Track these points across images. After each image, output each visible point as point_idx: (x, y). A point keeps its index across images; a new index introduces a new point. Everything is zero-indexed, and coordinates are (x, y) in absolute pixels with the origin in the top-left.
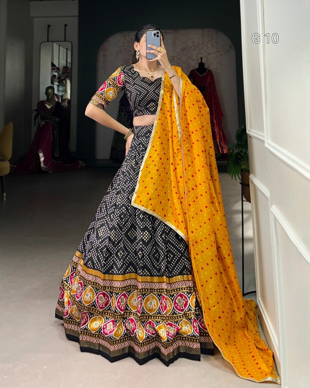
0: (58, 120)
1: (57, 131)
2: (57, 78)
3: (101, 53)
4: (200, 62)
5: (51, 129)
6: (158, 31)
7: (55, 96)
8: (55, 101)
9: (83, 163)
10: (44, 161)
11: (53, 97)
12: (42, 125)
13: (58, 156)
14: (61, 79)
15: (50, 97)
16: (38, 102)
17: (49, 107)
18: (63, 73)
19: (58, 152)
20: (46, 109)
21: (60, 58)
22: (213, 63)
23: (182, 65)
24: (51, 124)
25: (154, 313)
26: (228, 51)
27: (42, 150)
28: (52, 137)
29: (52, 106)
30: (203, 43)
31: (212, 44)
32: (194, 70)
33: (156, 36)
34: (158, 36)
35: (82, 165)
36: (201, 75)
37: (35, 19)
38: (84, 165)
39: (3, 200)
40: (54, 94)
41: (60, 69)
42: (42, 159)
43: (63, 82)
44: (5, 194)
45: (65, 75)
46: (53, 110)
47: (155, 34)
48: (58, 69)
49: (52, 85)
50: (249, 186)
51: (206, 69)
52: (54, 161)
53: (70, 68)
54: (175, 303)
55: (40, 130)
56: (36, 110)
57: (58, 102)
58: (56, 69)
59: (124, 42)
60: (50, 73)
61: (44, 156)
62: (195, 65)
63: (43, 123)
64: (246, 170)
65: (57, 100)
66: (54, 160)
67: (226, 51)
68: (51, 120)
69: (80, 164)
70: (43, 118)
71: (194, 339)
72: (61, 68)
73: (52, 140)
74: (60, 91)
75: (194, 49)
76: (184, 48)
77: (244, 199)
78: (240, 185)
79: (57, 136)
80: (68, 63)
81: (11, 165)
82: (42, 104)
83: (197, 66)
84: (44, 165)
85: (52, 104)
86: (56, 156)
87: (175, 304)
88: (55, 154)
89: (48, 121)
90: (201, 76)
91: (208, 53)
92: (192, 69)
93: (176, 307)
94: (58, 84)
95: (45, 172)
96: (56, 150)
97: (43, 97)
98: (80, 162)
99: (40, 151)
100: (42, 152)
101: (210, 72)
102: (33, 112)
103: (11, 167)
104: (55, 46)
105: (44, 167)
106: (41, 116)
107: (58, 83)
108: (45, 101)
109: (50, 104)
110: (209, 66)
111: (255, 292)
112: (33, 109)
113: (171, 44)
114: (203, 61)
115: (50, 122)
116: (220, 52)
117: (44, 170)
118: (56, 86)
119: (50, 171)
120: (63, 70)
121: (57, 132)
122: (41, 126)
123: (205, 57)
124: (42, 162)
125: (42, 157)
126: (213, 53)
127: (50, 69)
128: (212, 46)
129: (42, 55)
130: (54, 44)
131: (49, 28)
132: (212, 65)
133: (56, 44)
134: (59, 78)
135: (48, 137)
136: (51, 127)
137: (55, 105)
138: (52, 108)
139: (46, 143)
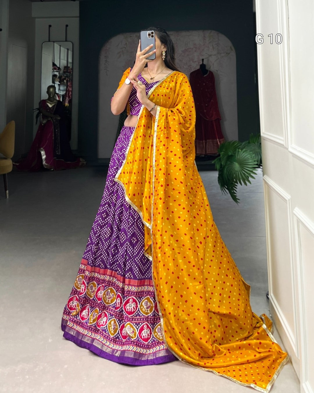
0: (59, 118)
1: (59, 129)
2: (58, 77)
3: (103, 54)
4: (201, 63)
5: (53, 127)
7: (56, 95)
8: (56, 100)
9: (84, 160)
10: (46, 159)
11: (54, 96)
12: (43, 124)
13: (60, 154)
14: (62, 78)
15: (51, 96)
16: (39, 101)
17: (50, 106)
18: (64, 72)
19: (60, 150)
20: (48, 108)
21: (61, 58)
22: (213, 64)
23: (183, 67)
24: (52, 122)
26: (229, 54)
27: (43, 148)
28: (53, 135)
29: (53, 105)
30: (204, 45)
31: (213, 46)
33: (151, 36)
35: (83, 162)
37: (37, 20)
38: (85, 163)
39: (6, 197)
40: (55, 93)
41: (60, 69)
42: (44, 157)
43: (64, 81)
44: (8, 191)
45: (66, 74)
46: (54, 109)
47: (149, 35)
48: (59, 68)
49: (53, 84)
51: (207, 71)
52: (55, 159)
53: (71, 67)
55: (42, 128)
56: (38, 109)
57: (59, 101)
58: (57, 68)
60: (52, 73)
61: (46, 154)
62: (196, 66)
63: (45, 122)
65: (58, 99)
67: (227, 53)
68: (53, 118)
69: (81, 161)
70: (44, 117)
72: (62, 67)
73: (53, 138)
74: (61, 90)
75: (195, 51)
76: (185, 49)
79: (59, 134)
80: (69, 62)
81: (14, 163)
82: (43, 103)
84: (46, 162)
85: (54, 103)
86: (58, 153)
88: (57, 152)
89: (49, 119)
91: (209, 55)
95: (47, 170)
96: (57, 148)
97: (44, 96)
98: (81, 159)
99: (42, 149)
100: (44, 150)
102: (34, 110)
103: (13, 165)
104: (57, 46)
105: (46, 164)
106: (42, 115)
107: (59, 82)
108: (47, 100)
109: (51, 103)
110: (210, 68)
112: (35, 108)
114: (204, 63)
115: (52, 120)
116: (220, 54)
117: (46, 167)
118: (57, 85)
119: (52, 169)
120: (64, 69)
122: (43, 125)
123: (206, 58)
124: (43, 160)
125: (43, 155)
126: (215, 55)
127: (52, 69)
128: (213, 48)
129: (43, 55)
130: (55, 44)
131: (50, 28)
132: (213, 66)
133: (57, 44)
134: (60, 77)
135: (49, 135)
136: (53, 125)
137: (56, 104)
138: (53, 106)
139: (47, 141)
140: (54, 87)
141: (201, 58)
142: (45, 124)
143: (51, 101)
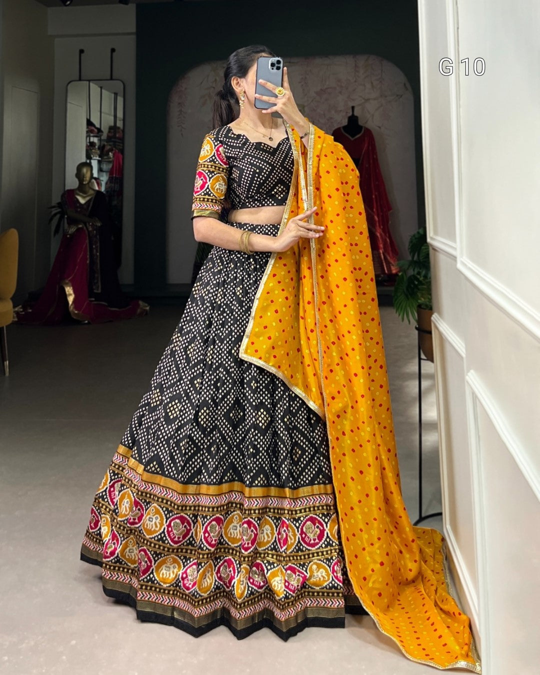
0: (99, 224)
1: (98, 244)
2: (97, 147)
3: (175, 100)
4: (350, 114)
5: (87, 241)
6: (279, 59)
7: (93, 180)
8: (95, 190)
9: (146, 305)
10: (74, 301)
11: (90, 182)
12: (70, 235)
13: (99, 291)
14: (105, 150)
15: (84, 183)
16: (62, 192)
17: (82, 201)
18: (109, 139)
19: (100, 284)
20: (78, 205)
21: (103, 110)
22: (373, 115)
23: (319, 121)
24: (86, 232)
25: (265, 548)
26: (401, 96)
27: (70, 280)
28: (88, 256)
29: (88, 199)
30: (355, 81)
31: (372, 83)
32: (339, 129)
33: (275, 68)
34: (278, 68)
35: (145, 308)
36: (353, 137)
37: (57, 40)
38: (148, 308)
39: (5, 374)
40: (92, 177)
41: (102, 132)
43: (109, 154)
44: (7, 362)
45: (113, 142)
46: (90, 208)
47: (273, 65)
48: (99, 130)
49: (88, 161)
50: (430, 333)
51: (361, 127)
52: (93, 301)
53: (121, 128)
54: (302, 532)
55: (67, 243)
56: (60, 207)
57: (99, 192)
58: (96, 130)
59: (216, 80)
60: (85, 138)
61: (75, 292)
62: (342, 121)
64: (427, 306)
65: (97, 188)
66: (93, 299)
67: (397, 96)
68: (87, 224)
69: (140, 306)
70: (72, 222)
71: (333, 593)
72: (105, 130)
73: (88, 262)
74: (104, 172)
75: (340, 92)
76: (321, 89)
77: (423, 356)
78: (417, 332)
79: (98, 253)
80: (118, 119)
82: (70, 195)
83: (345, 122)
84: (74, 308)
85: (89, 196)
86: (96, 291)
87: (301, 534)
88: (94, 288)
89: (80, 226)
90: (352, 139)
91: (364, 99)
92: (336, 127)
93: (303, 539)
94: (100, 159)
96: (96, 281)
97: (72, 182)
98: (141, 303)
99: (67, 282)
100: (70, 284)
101: (368, 132)
104: (94, 88)
105: (75, 312)
106: (68, 218)
107: (99, 157)
108: (76, 190)
109: (85, 195)
110: (366, 123)
111: (441, 514)
112: (53, 204)
113: (300, 83)
114: (356, 114)
115: (85, 228)
116: (386, 97)
117: (75, 318)
118: (96, 161)
119: (85, 320)
120: (109, 132)
121: (97, 247)
122: (68, 236)
123: (359, 105)
124: (70, 304)
125: (70, 295)
126: (375, 99)
127: (85, 132)
128: (373, 86)
129: (69, 105)
130: (91, 84)
131: (82, 55)
132: (371, 119)
133: (96, 84)
134: (102, 148)
135: (81, 256)
136: (87, 237)
137: (94, 196)
138: (88, 203)
139: (77, 267)
140: (89, 165)
141: (351, 104)
142: (72, 235)
143: (85, 192)
